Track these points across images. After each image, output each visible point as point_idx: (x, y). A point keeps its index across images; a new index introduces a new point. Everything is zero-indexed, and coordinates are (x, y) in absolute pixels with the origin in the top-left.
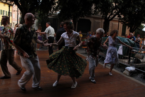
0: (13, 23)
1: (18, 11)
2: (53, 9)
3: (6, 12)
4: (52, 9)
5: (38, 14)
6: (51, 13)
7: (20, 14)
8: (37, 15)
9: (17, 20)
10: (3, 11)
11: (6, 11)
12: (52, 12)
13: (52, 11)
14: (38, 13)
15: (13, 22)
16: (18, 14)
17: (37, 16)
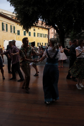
1: (54, 33)
10: (42, 34)
11: (43, 33)
16: (54, 35)
17: (69, 36)
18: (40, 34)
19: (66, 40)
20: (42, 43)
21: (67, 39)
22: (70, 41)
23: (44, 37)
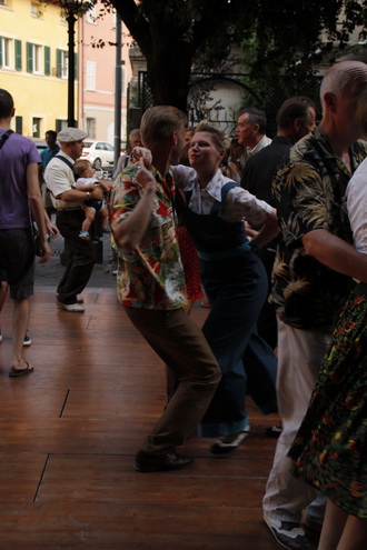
0: (89, 120)
1: (118, 45)
2: (349, 14)
3: (47, 50)
4: (342, 17)
5: (242, 56)
6: (337, 43)
7: (133, 59)
8: (238, 62)
9: (113, 101)
10: (30, 46)
11: (44, 44)
12: (343, 37)
13: (339, 28)
14: (246, 47)
15: (88, 115)
16: (120, 62)
17: (236, 69)
18: (18, 43)
19: (209, 104)
20: (37, 121)
21: (212, 94)
22: (246, 116)
23: (47, 72)
